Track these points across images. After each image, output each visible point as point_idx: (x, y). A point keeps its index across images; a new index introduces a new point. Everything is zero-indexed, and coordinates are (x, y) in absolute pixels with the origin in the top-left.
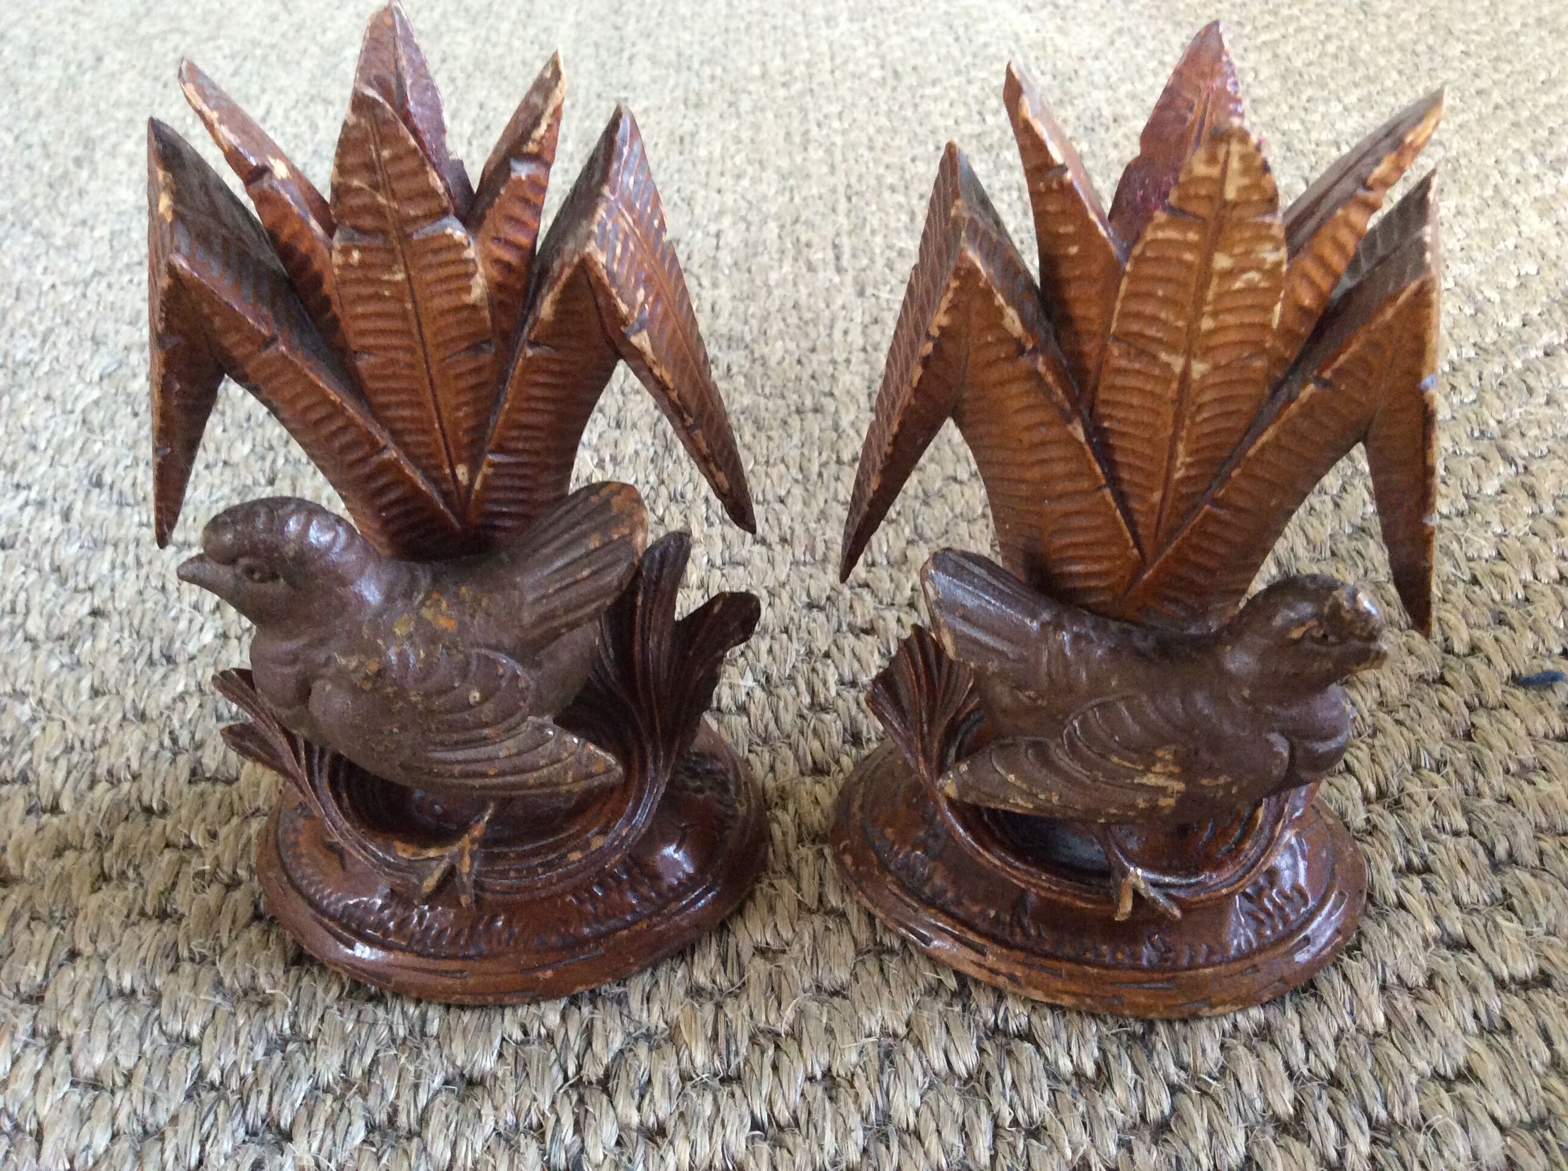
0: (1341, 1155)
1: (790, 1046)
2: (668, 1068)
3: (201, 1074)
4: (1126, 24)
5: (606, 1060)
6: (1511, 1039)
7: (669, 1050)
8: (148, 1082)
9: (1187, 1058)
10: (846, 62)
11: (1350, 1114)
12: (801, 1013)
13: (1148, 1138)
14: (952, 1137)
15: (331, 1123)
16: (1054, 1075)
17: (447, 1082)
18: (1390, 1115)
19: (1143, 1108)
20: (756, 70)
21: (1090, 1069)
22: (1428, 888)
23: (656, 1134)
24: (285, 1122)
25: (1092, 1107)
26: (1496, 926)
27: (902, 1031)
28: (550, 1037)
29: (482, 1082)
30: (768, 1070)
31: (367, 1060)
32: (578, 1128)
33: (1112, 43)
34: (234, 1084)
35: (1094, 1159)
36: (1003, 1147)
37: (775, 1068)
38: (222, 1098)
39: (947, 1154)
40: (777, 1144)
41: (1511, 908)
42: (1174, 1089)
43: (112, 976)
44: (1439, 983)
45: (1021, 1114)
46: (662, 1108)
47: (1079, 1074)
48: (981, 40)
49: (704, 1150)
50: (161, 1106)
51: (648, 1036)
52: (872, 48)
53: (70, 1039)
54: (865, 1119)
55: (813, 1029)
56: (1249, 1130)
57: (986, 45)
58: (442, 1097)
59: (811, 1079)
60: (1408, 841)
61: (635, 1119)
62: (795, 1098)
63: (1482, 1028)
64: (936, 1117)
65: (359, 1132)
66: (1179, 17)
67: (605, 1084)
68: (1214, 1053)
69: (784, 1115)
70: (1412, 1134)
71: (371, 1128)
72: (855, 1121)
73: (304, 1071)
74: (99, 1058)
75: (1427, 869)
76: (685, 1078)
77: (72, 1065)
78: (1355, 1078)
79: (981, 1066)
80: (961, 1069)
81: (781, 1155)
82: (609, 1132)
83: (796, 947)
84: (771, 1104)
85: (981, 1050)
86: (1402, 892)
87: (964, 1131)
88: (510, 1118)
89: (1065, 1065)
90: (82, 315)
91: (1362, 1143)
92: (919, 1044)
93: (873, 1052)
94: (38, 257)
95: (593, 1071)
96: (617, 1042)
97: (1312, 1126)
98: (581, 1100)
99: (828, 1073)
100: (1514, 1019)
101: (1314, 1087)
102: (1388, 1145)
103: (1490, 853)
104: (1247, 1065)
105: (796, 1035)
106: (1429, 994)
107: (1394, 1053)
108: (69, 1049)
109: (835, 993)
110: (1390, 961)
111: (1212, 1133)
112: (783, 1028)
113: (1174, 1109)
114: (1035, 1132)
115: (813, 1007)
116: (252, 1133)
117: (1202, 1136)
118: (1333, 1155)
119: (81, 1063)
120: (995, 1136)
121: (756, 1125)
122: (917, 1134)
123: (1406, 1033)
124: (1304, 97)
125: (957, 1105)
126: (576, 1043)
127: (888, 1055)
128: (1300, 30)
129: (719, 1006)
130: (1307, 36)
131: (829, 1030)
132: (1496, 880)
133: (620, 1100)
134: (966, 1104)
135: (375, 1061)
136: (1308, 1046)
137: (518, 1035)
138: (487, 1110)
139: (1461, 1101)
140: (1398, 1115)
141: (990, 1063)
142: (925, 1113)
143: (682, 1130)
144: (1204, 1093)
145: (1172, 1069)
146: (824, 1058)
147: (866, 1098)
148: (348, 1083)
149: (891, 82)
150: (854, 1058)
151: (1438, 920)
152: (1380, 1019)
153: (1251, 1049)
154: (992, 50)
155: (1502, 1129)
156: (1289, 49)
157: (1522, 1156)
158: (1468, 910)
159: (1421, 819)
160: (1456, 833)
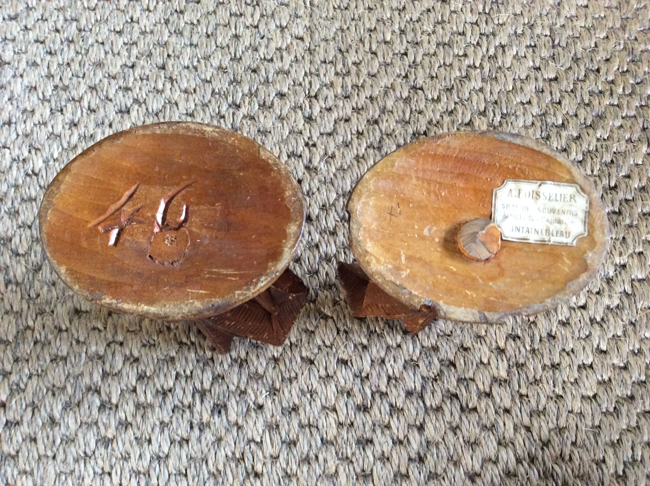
0: (493, 120)
1: (362, 89)
2: (331, 94)
3: (213, 91)
5: (316, 90)
6: (542, 94)
7: (331, 89)
8: (200, 92)
9: (460, 96)
11: (497, 111)
12: (364, 81)
13: (447, 115)
14: (401, 113)
15: (250, 104)
16: (426, 99)
17: (276, 95)
18: (507, 111)
19: (447, 107)
21: (436, 98)
22: (534, 52)
23: (329, 110)
24: (238, 103)
25: (435, 107)
26: (548, 63)
27: (390, 86)
28: (300, 84)
29: (285, 95)
30: (356, 96)
31: (255, 88)
32: (310, 107)
34: (222, 93)
35: (434, 119)
36: (412, 116)
37: (358, 95)
38: (220, 96)
39: (399, 117)
40: (358, 113)
41: (554, 59)
42: (456, 103)
43: (182, 63)
44: (529, 78)
45: (418, 109)
46: (330, 103)
47: (433, 99)
49: (341, 114)
50: (206, 98)
51: (326, 85)
53: (176, 79)
54: (380, 108)
55: (367, 85)
56: (472, 114)
58: (276, 99)
59: (366, 98)
60: (532, 38)
61: (324, 106)
62: (363, 103)
63: (536, 91)
64: (397, 108)
65: (257, 107)
67: (316, 97)
68: (467, 95)
69: (360, 106)
70: (511, 116)
71: (259, 105)
72: (377, 109)
73: (239, 90)
74: (186, 85)
75: (535, 46)
76: (336, 96)
77: (179, 87)
78: (501, 102)
79: (409, 96)
80: (404, 97)
81: (359, 116)
82: (318, 109)
83: (363, 63)
84: (357, 104)
85: (409, 92)
86: (526, 53)
87: (404, 112)
88: (293, 104)
89: (430, 97)
91: (498, 118)
92: (394, 90)
93: (382, 92)
95: (313, 94)
96: (318, 86)
97: (487, 113)
98: (310, 101)
99: (371, 97)
100: (545, 89)
101: (490, 104)
102: (505, 119)
103: (553, 42)
104: (475, 97)
105: (362, 86)
106: (525, 81)
107: (512, 96)
108: (177, 82)
109: (373, 76)
110: (518, 72)
111: (463, 114)
112: (360, 85)
113: (455, 108)
114: (420, 112)
115: (367, 79)
116: (230, 106)
117: (460, 115)
119: (181, 86)
120: (411, 113)
121: (353, 109)
122: (392, 112)
123: (516, 92)
125: (402, 105)
126: (308, 86)
127: (386, 93)
129: (343, 78)
131: (372, 86)
132: (552, 50)
133: (320, 101)
134: (404, 105)
135: (257, 88)
136: (491, 93)
137: (292, 83)
138: (288, 102)
139: (525, 109)
140: (509, 111)
141: (411, 95)
142: (394, 108)
143: (335, 109)
144: (463, 104)
145: (456, 98)
146: (370, 93)
147: (380, 103)
148: (251, 95)
150: (377, 93)
151: (533, 61)
152: (511, 88)
153: (477, 94)
155: (533, 116)
157: (536, 122)
158: (542, 59)
159: (538, 31)
160: (546, 36)
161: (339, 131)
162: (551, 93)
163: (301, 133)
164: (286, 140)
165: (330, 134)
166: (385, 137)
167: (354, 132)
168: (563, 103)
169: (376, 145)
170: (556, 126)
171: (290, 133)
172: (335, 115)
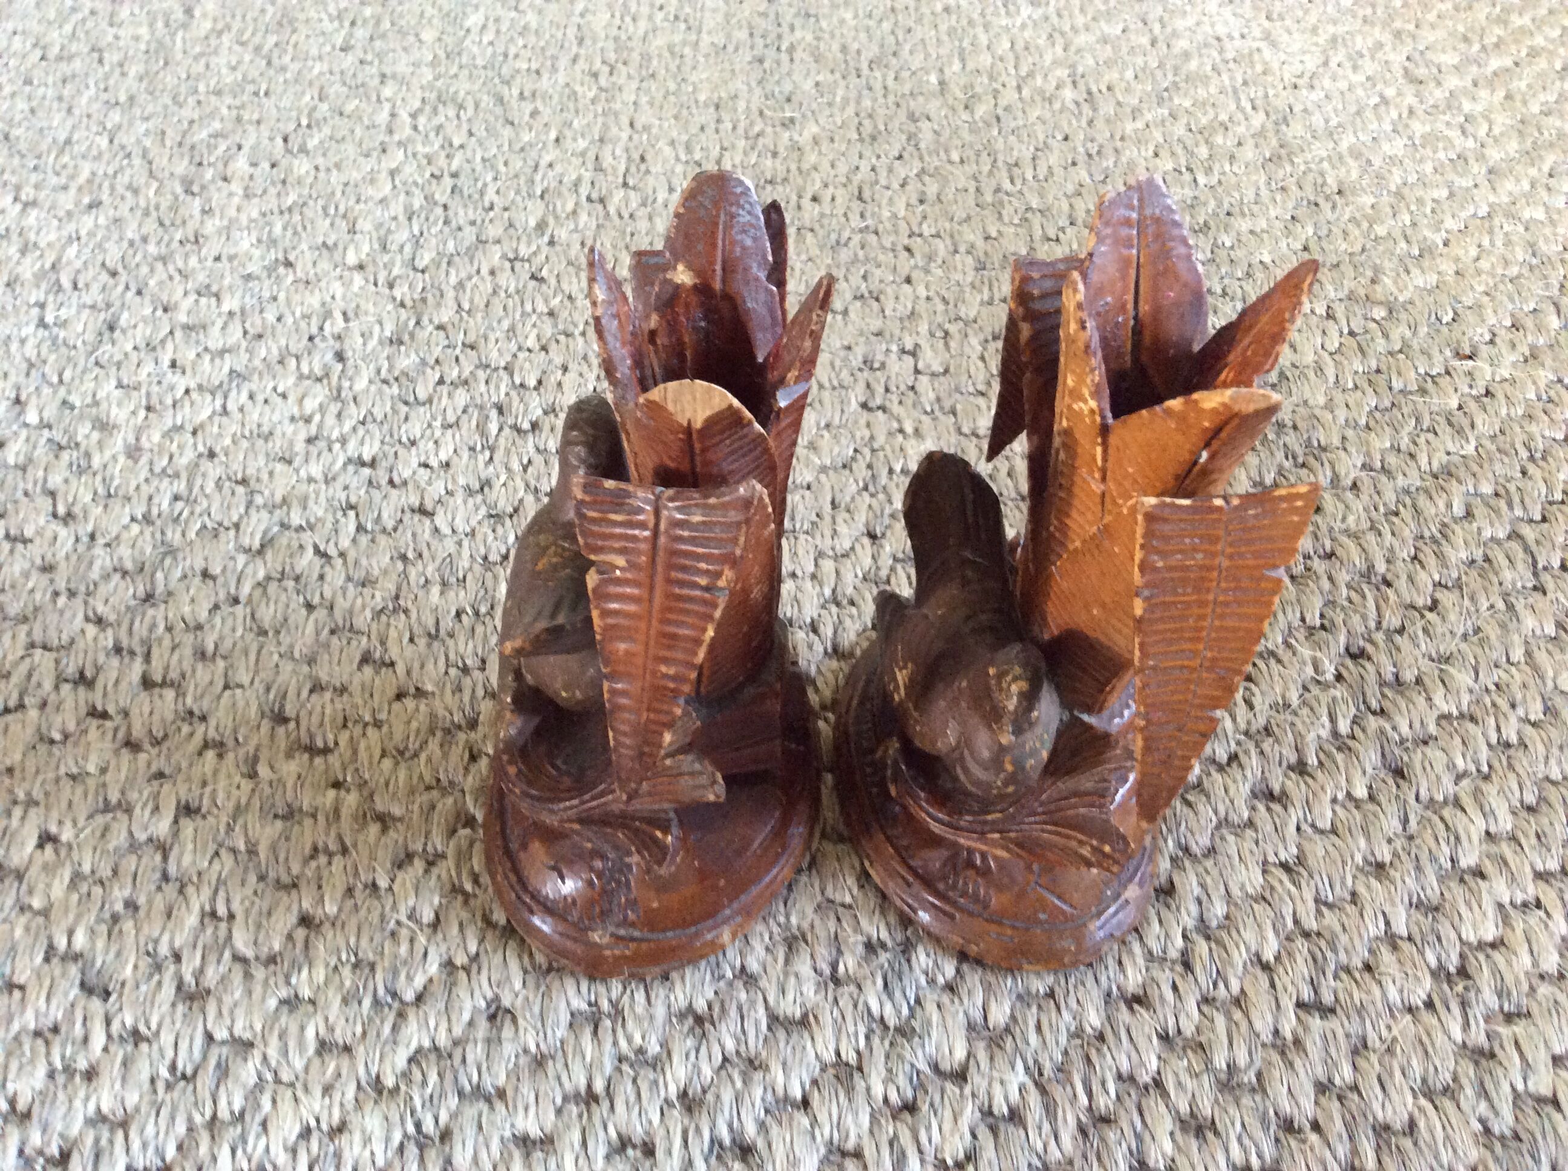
4: (1341, 29)
10: (1031, 74)
20: (933, 79)
33: (1326, 64)
48: (1182, 44)
52: (1059, 49)
57: (1186, 55)
66: (1398, 24)
90: (228, 441)
94: (163, 342)
124: (1546, 169)
128: (1533, 53)
130: (1542, 63)
149: (1086, 109)
154: (1193, 65)
156: (1523, 85)
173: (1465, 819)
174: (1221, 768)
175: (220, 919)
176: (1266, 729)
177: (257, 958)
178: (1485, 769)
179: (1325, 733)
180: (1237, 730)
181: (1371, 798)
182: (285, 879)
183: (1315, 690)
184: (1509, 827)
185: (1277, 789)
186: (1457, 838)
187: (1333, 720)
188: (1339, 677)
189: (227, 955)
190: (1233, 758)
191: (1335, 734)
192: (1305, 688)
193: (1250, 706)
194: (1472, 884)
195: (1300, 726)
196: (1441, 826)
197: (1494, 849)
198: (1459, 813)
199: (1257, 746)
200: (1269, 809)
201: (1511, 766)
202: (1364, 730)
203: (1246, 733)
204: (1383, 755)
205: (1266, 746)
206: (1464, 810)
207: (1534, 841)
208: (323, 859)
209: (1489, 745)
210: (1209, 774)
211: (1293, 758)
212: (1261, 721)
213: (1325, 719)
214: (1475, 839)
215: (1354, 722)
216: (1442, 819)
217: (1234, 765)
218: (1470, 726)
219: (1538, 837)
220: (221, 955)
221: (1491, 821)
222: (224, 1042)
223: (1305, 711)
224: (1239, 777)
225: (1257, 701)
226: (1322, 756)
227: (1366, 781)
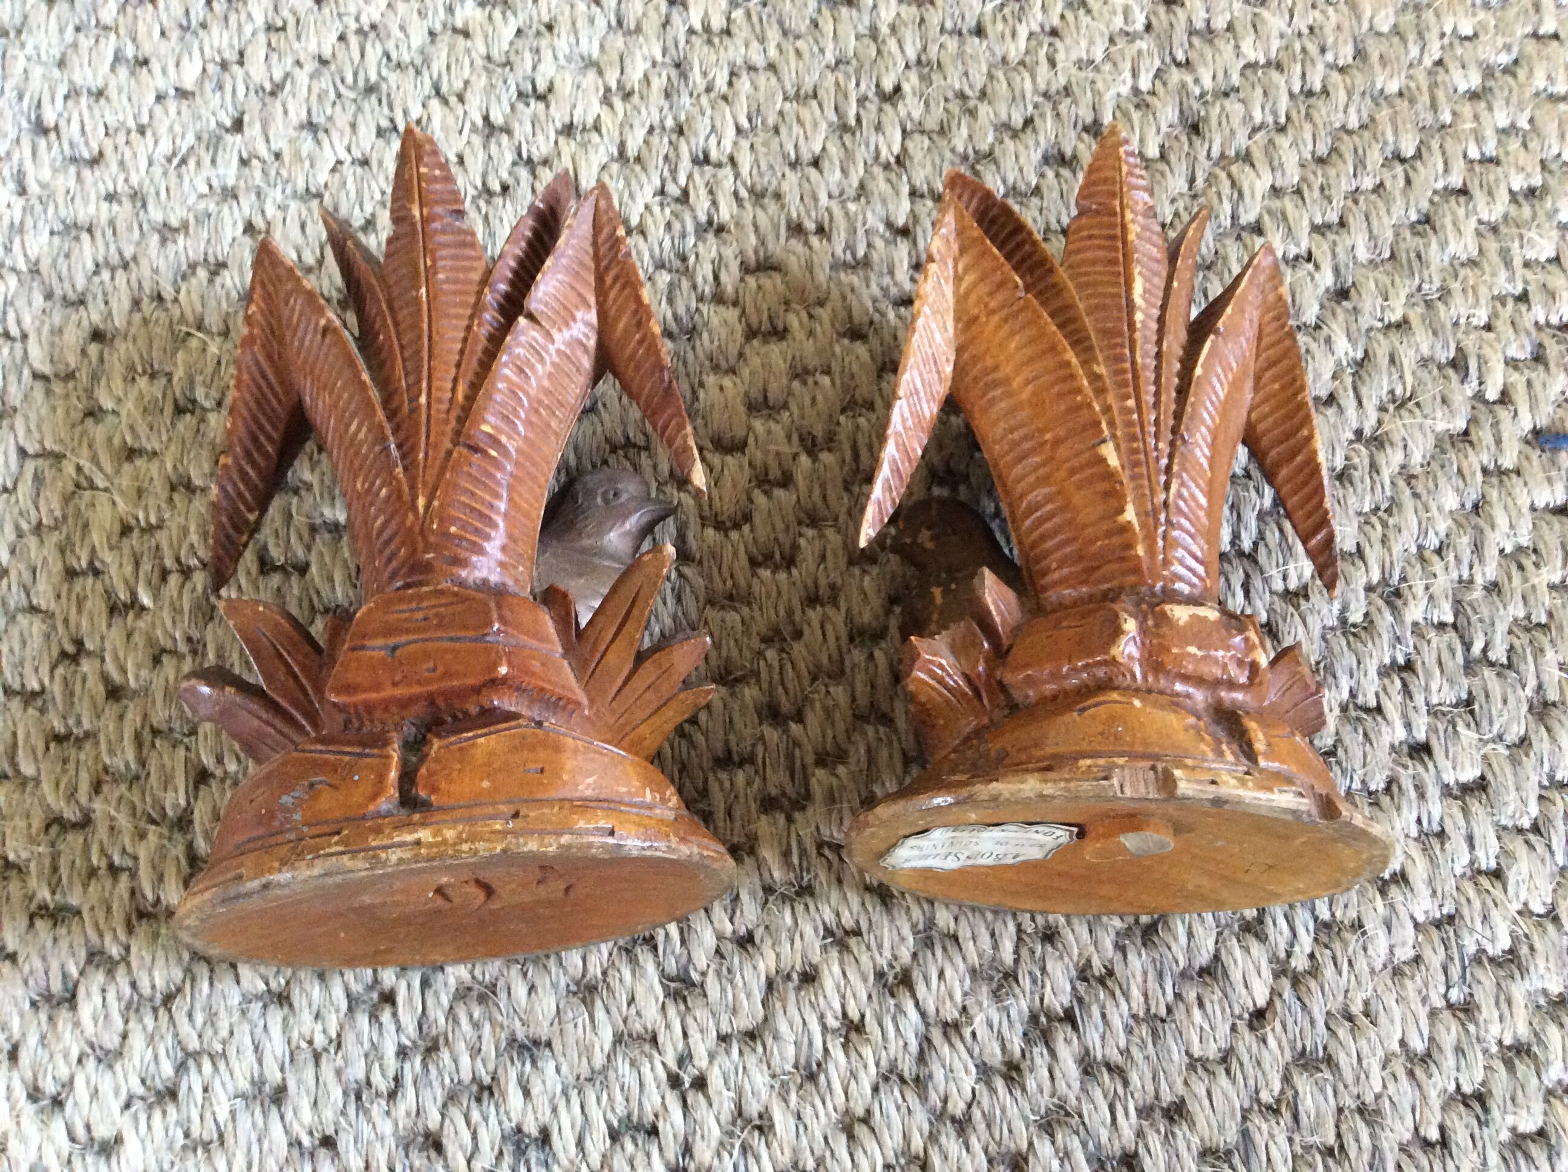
0: (1288, 953)
2: (752, 881)
6: (1442, 844)
7: (752, 864)
11: (1302, 917)
13: (1139, 942)
14: (985, 944)
18: (1333, 915)
22: (1406, 688)
23: (746, 942)
26: (1456, 732)
32: (684, 940)
35: (1095, 960)
36: (1025, 953)
37: (840, 881)
39: (980, 956)
40: (844, 949)
41: (1471, 711)
44: (1395, 789)
46: (751, 919)
49: (787, 956)
54: (915, 928)
56: (1220, 933)
59: (869, 889)
60: (1398, 639)
61: (729, 928)
63: (1421, 832)
69: (849, 924)
70: (1347, 935)
72: (906, 931)
75: (1409, 667)
76: (767, 890)
81: (848, 959)
82: (709, 944)
83: (853, 759)
84: (839, 914)
86: (1382, 694)
87: (994, 938)
91: (1306, 941)
97: (1270, 930)
102: (1327, 947)
103: (1467, 646)
106: (1385, 800)
117: (1183, 939)
118: (1282, 955)
121: (828, 932)
132: (1465, 682)
133: (716, 913)
140: (1338, 914)
151: (1408, 725)
158: (1433, 712)
159: (1415, 612)
160: (1441, 626)
161: (783, 1027)
162: (1470, 840)
163: (654, 1040)
164: (605, 1068)
165: (752, 1036)
166: (936, 1035)
167: (833, 1023)
168: (1512, 876)
169: (907, 1067)
170: (1492, 960)
171: (614, 1044)
172: (766, 963)
173: (1252, 174)
174: (1015, 135)
175: (13, 340)
176: (1066, 88)
177: (56, 375)
178: (1283, 120)
179: (1125, 90)
180: (1036, 91)
181: (1163, 157)
182: (72, 296)
183: (1121, 43)
184: (1296, 180)
185: (1068, 152)
186: (1241, 194)
187: (1135, 74)
188: (1148, 27)
189: (26, 372)
190: (1028, 122)
191: (1136, 91)
192: (1112, 41)
193: (1052, 63)
194: (1248, 241)
195: (1100, 85)
196: (1227, 183)
197: (1276, 204)
198: (1247, 168)
199: (1054, 108)
200: (1058, 175)
201: (1308, 116)
202: (1165, 84)
203: (1046, 95)
204: (1181, 112)
205: (1063, 108)
206: (1253, 165)
207: (1316, 193)
208: (106, 275)
209: (1292, 95)
210: (1001, 142)
211: (1089, 120)
212: (1063, 81)
213: (1127, 75)
214: (1259, 197)
215: (1156, 76)
216: (1230, 176)
217: (1029, 131)
218: (1275, 75)
219: (1322, 189)
220: (21, 373)
221: (1279, 175)
222: (37, 456)
223: (1107, 67)
224: (1031, 143)
225: (1060, 57)
226: (1118, 114)
227: (1159, 140)
